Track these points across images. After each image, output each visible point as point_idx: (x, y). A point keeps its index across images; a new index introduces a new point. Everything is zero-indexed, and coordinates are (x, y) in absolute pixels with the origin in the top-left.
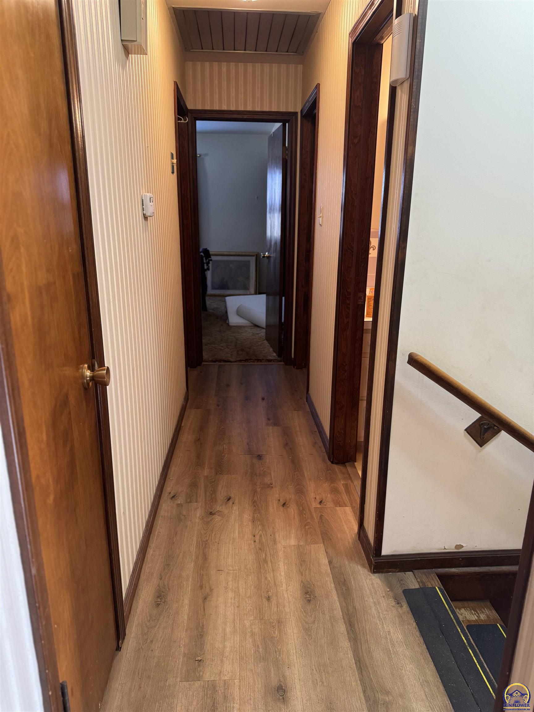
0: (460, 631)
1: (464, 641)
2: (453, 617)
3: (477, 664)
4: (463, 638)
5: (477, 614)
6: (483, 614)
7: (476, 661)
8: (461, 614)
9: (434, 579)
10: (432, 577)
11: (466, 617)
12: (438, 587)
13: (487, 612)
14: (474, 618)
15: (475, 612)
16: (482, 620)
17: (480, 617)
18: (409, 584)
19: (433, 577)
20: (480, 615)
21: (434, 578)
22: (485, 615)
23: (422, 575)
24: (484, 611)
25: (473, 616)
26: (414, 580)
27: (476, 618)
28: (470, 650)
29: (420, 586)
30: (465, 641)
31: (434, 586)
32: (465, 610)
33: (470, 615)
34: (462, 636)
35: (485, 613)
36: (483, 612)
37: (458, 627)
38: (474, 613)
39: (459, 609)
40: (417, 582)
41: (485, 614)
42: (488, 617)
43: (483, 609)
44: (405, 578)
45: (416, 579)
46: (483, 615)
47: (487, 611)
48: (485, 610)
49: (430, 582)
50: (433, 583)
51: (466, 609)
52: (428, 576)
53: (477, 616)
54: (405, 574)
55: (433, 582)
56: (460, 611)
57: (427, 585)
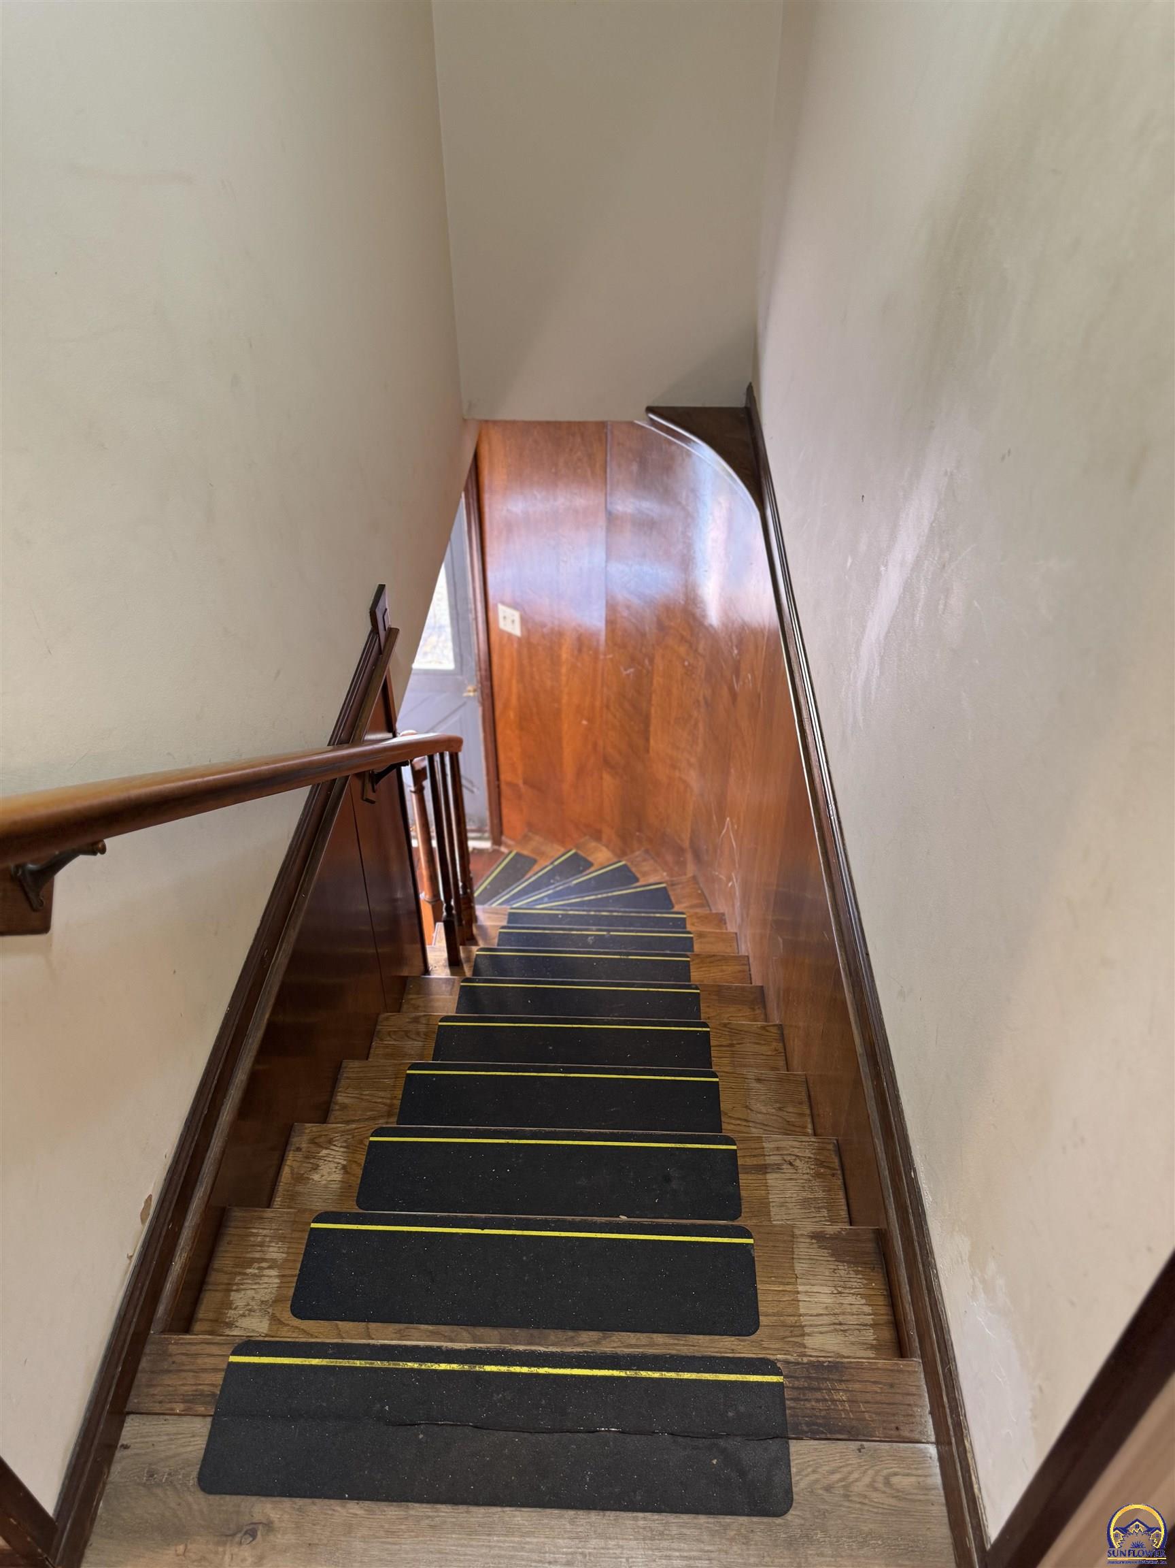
0: (416, 1366)
1: (453, 1372)
2: (363, 1362)
3: (534, 1370)
4: (443, 1366)
5: (264, 1265)
6: (269, 1246)
7: (525, 1370)
8: (250, 1310)
9: (193, 1349)
10: (183, 1354)
11: (262, 1302)
12: (234, 1354)
13: (265, 1232)
14: (272, 1279)
15: (256, 1265)
16: (286, 1260)
17: (274, 1260)
18: (179, 1455)
19: (183, 1350)
20: (267, 1257)
21: (188, 1347)
22: (273, 1244)
23: (161, 1385)
24: (259, 1239)
25: (266, 1280)
26: (170, 1426)
27: (274, 1272)
28: (488, 1368)
29: (204, 1416)
30: (455, 1367)
31: (225, 1366)
32: (237, 1291)
33: (259, 1283)
34: (435, 1367)
35: (268, 1239)
36: (261, 1245)
37: (402, 1365)
38: (256, 1271)
39: (231, 1308)
40: (185, 1419)
41: (270, 1242)
42: (282, 1238)
43: (252, 1239)
44: (146, 1454)
45: (167, 1417)
46: (271, 1249)
47: (262, 1232)
48: (256, 1235)
49: (204, 1370)
50: (210, 1362)
51: (235, 1288)
52: (174, 1367)
53: (269, 1268)
54: (126, 1447)
55: (207, 1360)
56: (235, 1309)
57: (211, 1388)
